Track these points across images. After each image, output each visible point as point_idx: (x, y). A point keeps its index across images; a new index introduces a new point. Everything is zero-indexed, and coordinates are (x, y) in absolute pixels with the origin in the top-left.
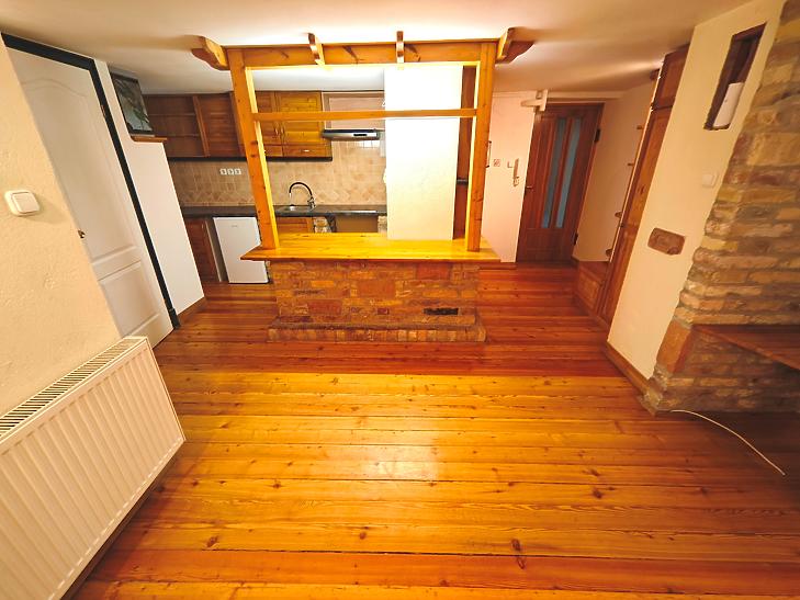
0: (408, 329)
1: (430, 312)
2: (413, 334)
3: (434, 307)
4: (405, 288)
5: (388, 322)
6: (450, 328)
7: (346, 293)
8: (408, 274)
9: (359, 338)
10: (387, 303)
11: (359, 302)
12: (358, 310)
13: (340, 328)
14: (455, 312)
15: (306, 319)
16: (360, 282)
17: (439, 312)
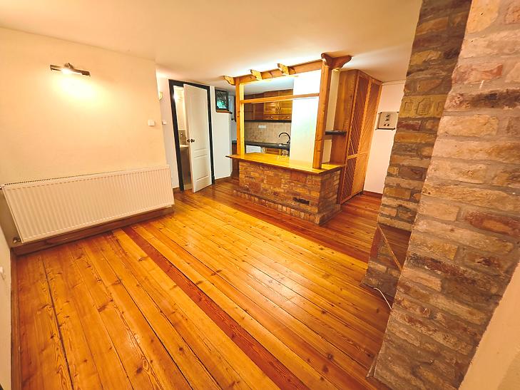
0: (283, 205)
1: (295, 199)
2: (284, 208)
3: (298, 197)
4: (286, 184)
5: (277, 200)
6: (303, 211)
7: (262, 181)
8: (287, 176)
9: (263, 204)
10: (277, 190)
11: (267, 187)
12: (266, 190)
13: (257, 197)
14: (307, 203)
15: (248, 190)
16: (268, 176)
17: (300, 201)
